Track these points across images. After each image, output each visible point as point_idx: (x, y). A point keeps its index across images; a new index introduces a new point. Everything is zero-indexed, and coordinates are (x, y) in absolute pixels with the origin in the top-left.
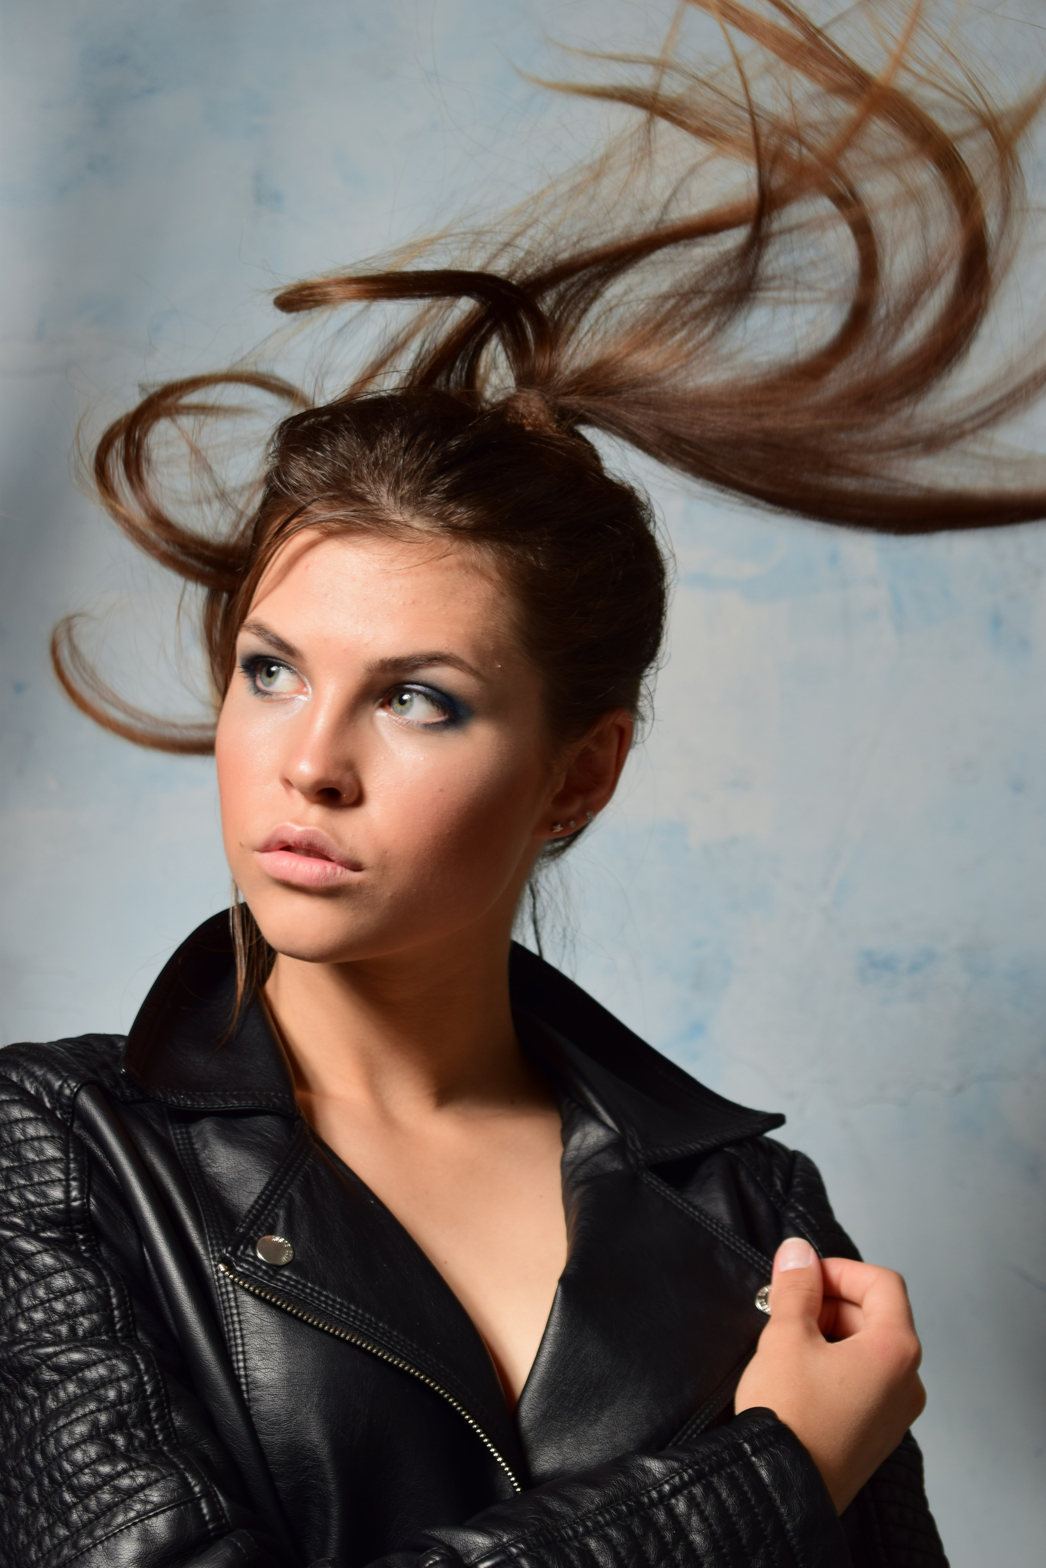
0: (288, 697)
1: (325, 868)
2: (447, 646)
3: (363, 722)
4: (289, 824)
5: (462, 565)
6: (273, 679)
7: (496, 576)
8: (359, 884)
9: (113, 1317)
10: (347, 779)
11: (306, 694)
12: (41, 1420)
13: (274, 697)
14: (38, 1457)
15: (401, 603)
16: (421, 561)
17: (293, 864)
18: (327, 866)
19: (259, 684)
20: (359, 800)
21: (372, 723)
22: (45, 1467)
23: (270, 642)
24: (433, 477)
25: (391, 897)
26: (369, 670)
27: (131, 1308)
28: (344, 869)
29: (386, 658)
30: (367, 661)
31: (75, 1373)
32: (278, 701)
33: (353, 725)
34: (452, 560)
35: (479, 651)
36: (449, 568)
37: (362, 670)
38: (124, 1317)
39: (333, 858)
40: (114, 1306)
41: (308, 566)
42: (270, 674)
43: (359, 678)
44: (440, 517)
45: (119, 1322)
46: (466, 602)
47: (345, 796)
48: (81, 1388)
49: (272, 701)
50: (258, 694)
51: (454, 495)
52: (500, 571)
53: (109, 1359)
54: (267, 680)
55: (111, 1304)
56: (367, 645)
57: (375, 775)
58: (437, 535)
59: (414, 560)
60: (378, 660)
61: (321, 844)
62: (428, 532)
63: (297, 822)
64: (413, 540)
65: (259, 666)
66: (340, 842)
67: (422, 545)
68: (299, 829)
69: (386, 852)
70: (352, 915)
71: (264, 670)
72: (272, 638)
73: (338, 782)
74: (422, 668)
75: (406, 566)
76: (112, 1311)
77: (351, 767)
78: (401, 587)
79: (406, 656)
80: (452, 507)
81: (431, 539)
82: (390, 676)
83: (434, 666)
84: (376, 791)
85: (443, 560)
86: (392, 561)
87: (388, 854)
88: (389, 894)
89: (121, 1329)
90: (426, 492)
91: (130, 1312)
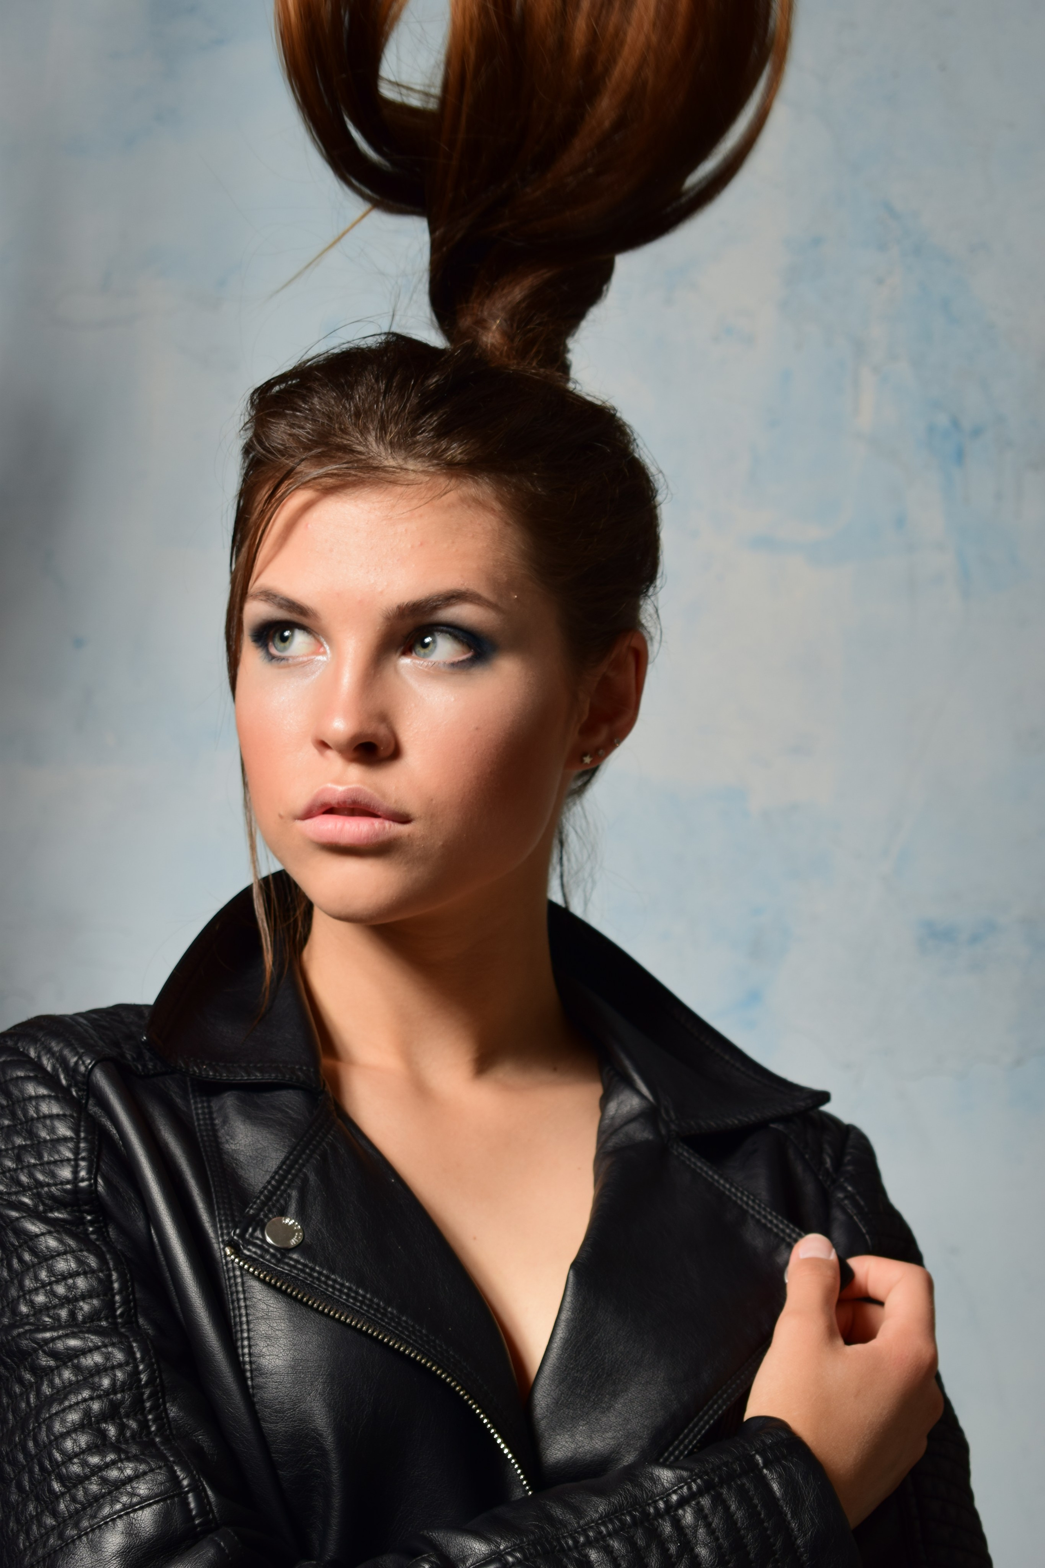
0: (305, 659)
1: (373, 824)
2: (462, 582)
3: (388, 672)
4: (329, 785)
5: (463, 500)
6: (288, 643)
7: (497, 506)
8: (409, 836)
9: (114, 1303)
10: (382, 731)
11: (324, 653)
12: (36, 1406)
13: (291, 661)
14: (31, 1444)
15: (409, 546)
16: (422, 502)
17: (339, 825)
18: (374, 822)
19: (273, 651)
20: (395, 753)
21: (396, 671)
22: (36, 1455)
23: (281, 606)
24: (418, 418)
25: (443, 846)
26: (388, 618)
27: (133, 1293)
28: (391, 823)
29: (403, 603)
30: (384, 609)
31: (71, 1360)
32: (296, 665)
33: (378, 676)
34: (452, 497)
35: (494, 583)
36: (451, 506)
37: (380, 620)
38: (125, 1302)
39: (379, 813)
40: (115, 1291)
41: (307, 525)
42: (284, 639)
43: (378, 628)
44: (435, 455)
45: (119, 1307)
46: (473, 537)
47: (382, 748)
48: (76, 1376)
49: (289, 666)
50: (273, 660)
51: (443, 431)
52: (500, 499)
53: (105, 1346)
54: (281, 645)
55: (112, 1289)
56: (381, 593)
57: (408, 723)
58: (433, 473)
59: (415, 502)
60: (395, 606)
61: (366, 801)
62: (423, 472)
63: (338, 782)
64: (409, 482)
65: (272, 632)
66: (384, 796)
67: (420, 486)
68: (341, 789)
69: (432, 800)
70: (405, 869)
71: (277, 635)
72: (282, 601)
73: (375, 735)
74: (440, 609)
75: (408, 509)
76: (113, 1296)
77: (384, 718)
78: (406, 530)
79: (423, 598)
80: (444, 444)
81: (428, 479)
82: (410, 622)
83: (451, 605)
84: (412, 739)
85: (444, 498)
86: (393, 506)
87: (434, 802)
88: (440, 843)
89: (122, 1315)
90: (415, 432)
91: (131, 1297)
